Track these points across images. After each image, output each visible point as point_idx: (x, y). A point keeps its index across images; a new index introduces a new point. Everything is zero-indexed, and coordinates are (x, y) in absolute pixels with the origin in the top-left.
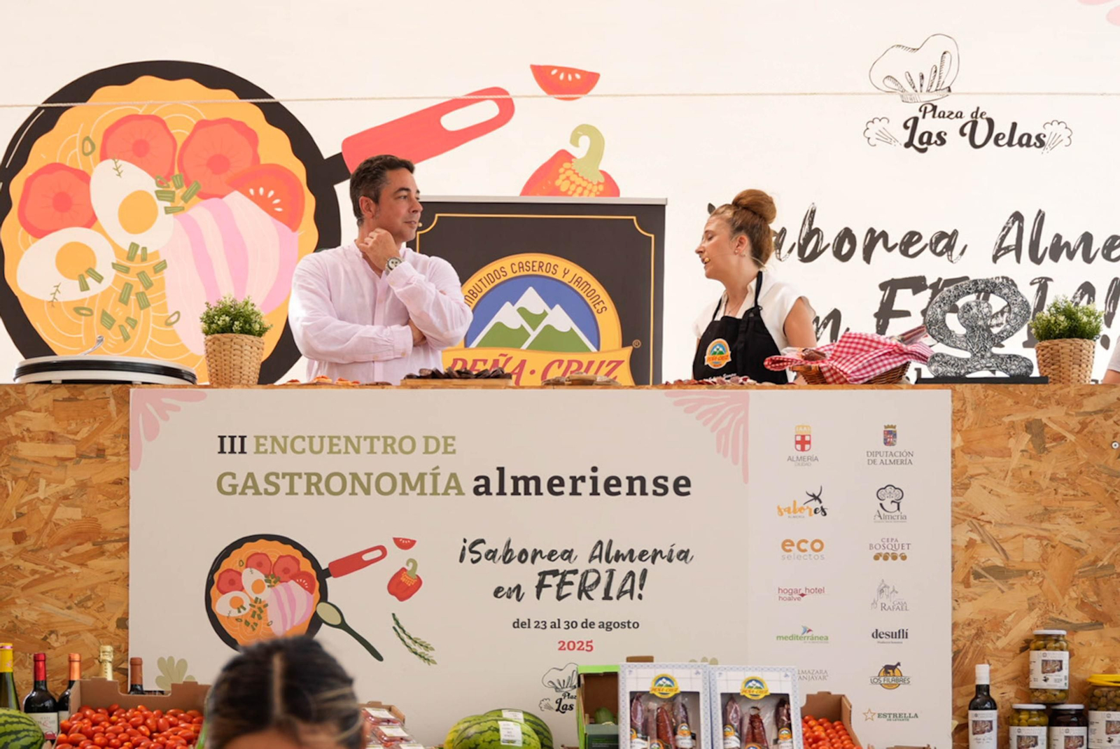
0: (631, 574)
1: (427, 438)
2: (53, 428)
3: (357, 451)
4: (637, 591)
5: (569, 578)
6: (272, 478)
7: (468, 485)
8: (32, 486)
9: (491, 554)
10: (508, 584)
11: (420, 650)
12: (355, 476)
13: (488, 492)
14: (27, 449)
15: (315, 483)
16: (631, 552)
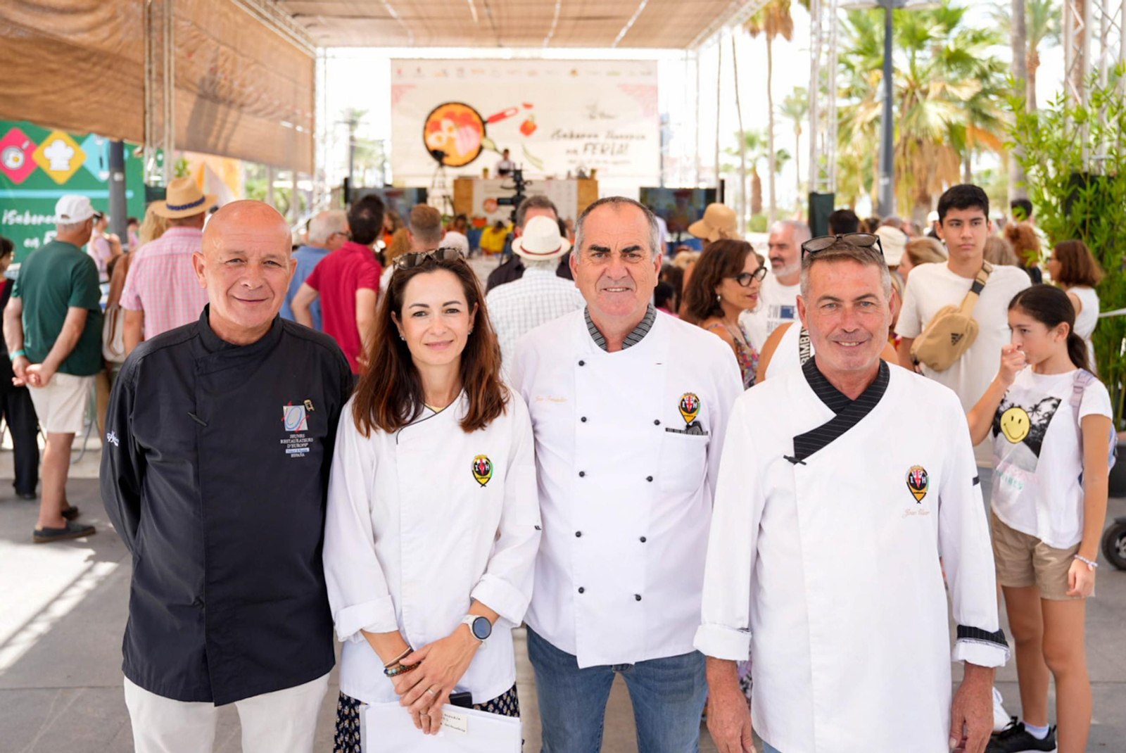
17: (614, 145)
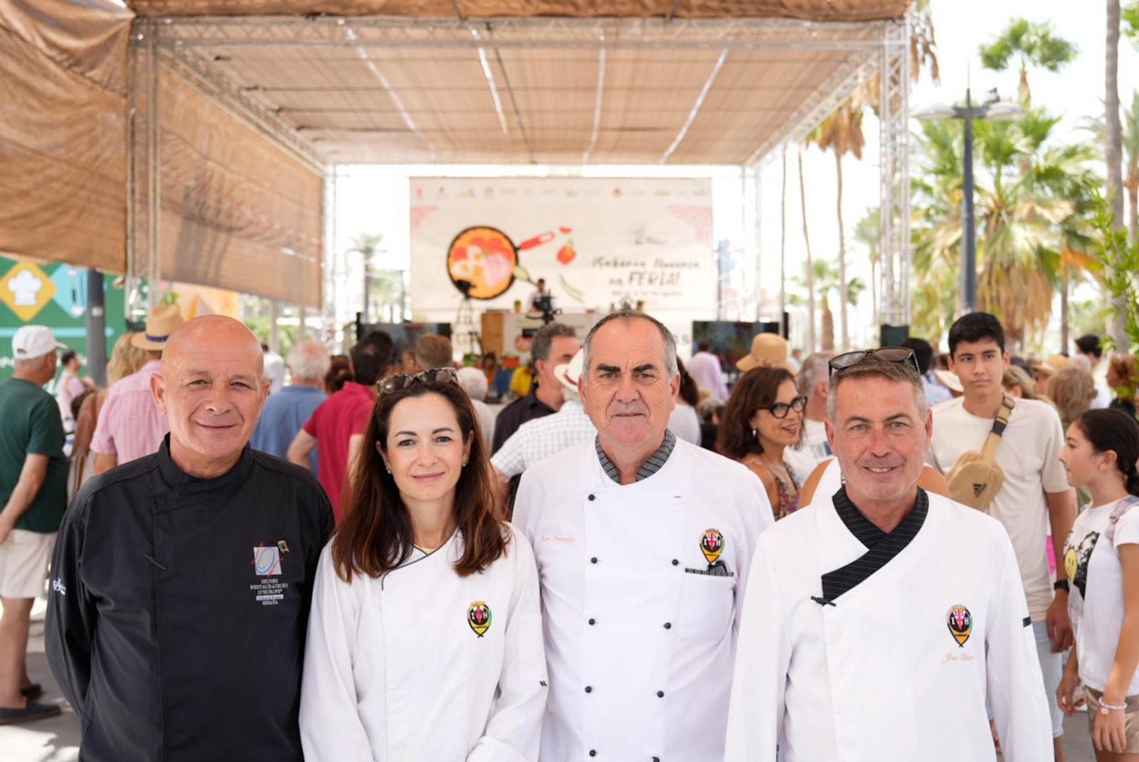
17: (663, 274)
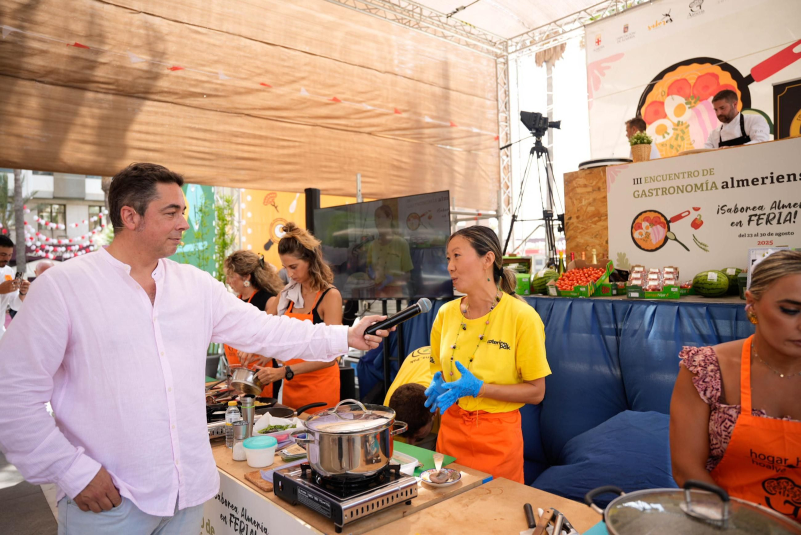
0: (790, 213)
1: (703, 171)
2: (586, 183)
3: (679, 178)
4: (793, 219)
5: (761, 217)
6: (651, 191)
7: (719, 185)
8: (581, 201)
9: (729, 210)
10: (736, 221)
11: (703, 247)
12: (678, 187)
13: (727, 187)
14: (579, 190)
15: (665, 191)
16: (790, 204)
